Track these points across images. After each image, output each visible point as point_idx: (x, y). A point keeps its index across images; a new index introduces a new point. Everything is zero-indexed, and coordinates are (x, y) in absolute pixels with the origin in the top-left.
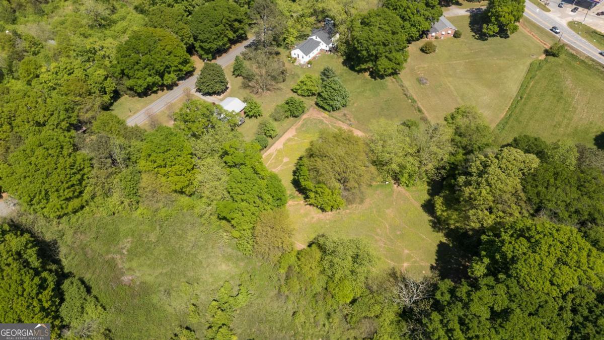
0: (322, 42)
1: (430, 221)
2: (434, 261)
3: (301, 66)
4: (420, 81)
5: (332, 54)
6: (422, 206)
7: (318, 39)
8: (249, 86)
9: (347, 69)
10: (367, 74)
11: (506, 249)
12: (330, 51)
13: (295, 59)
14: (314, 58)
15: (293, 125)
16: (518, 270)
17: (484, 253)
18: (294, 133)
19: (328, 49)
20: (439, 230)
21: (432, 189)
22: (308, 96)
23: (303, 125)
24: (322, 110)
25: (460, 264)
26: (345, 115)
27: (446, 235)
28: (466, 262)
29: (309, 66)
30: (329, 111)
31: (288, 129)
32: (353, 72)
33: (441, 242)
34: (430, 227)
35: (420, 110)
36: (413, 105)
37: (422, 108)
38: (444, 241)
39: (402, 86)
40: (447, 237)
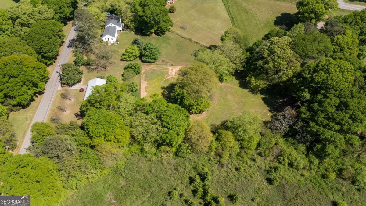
0: (116, 26)
1: (249, 91)
2: (267, 107)
3: (114, 44)
4: (182, 28)
5: (125, 31)
6: (239, 87)
7: (113, 25)
8: (93, 69)
9: (141, 36)
10: (154, 35)
11: (317, 79)
12: (123, 30)
13: (107, 42)
14: (117, 37)
15: (140, 79)
16: (332, 84)
17: (302, 88)
18: (146, 83)
19: (121, 29)
20: (256, 93)
21: (236, 77)
22: (134, 59)
23: (146, 77)
24: (148, 64)
25: (278, 103)
26: (163, 61)
27: (261, 94)
28: (279, 100)
29: (118, 42)
30: (154, 63)
31: (140, 82)
32: (145, 37)
33: (262, 98)
34: (251, 94)
35: (197, 43)
36: (191, 42)
37: (196, 41)
38: (263, 97)
39: (177, 34)
40: (262, 94)
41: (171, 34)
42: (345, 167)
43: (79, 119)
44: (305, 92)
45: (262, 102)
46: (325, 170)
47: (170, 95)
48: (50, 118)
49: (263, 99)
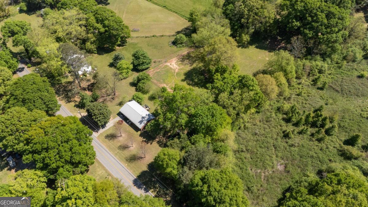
4: (134, 31)
10: (117, 48)
15: (156, 85)
17: (290, 21)
18: (165, 85)
29: (95, 69)
35: (162, 36)
36: (157, 37)
37: (161, 35)
38: (255, 46)
39: (137, 37)
40: (252, 45)
41: (132, 40)
42: (345, 55)
43: (151, 144)
44: (294, 22)
45: (258, 50)
46: (336, 64)
47: (195, 82)
48: (125, 160)
49: (257, 47)
